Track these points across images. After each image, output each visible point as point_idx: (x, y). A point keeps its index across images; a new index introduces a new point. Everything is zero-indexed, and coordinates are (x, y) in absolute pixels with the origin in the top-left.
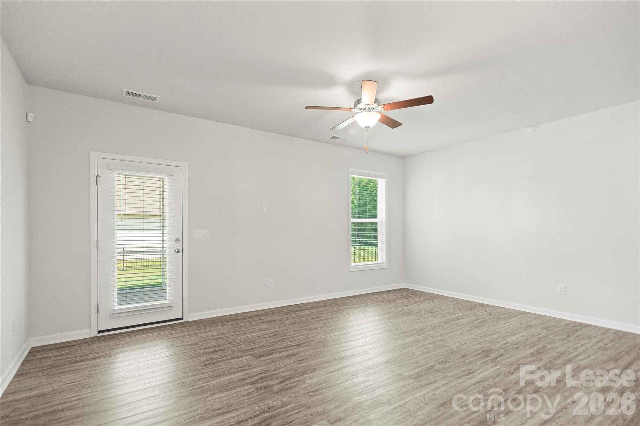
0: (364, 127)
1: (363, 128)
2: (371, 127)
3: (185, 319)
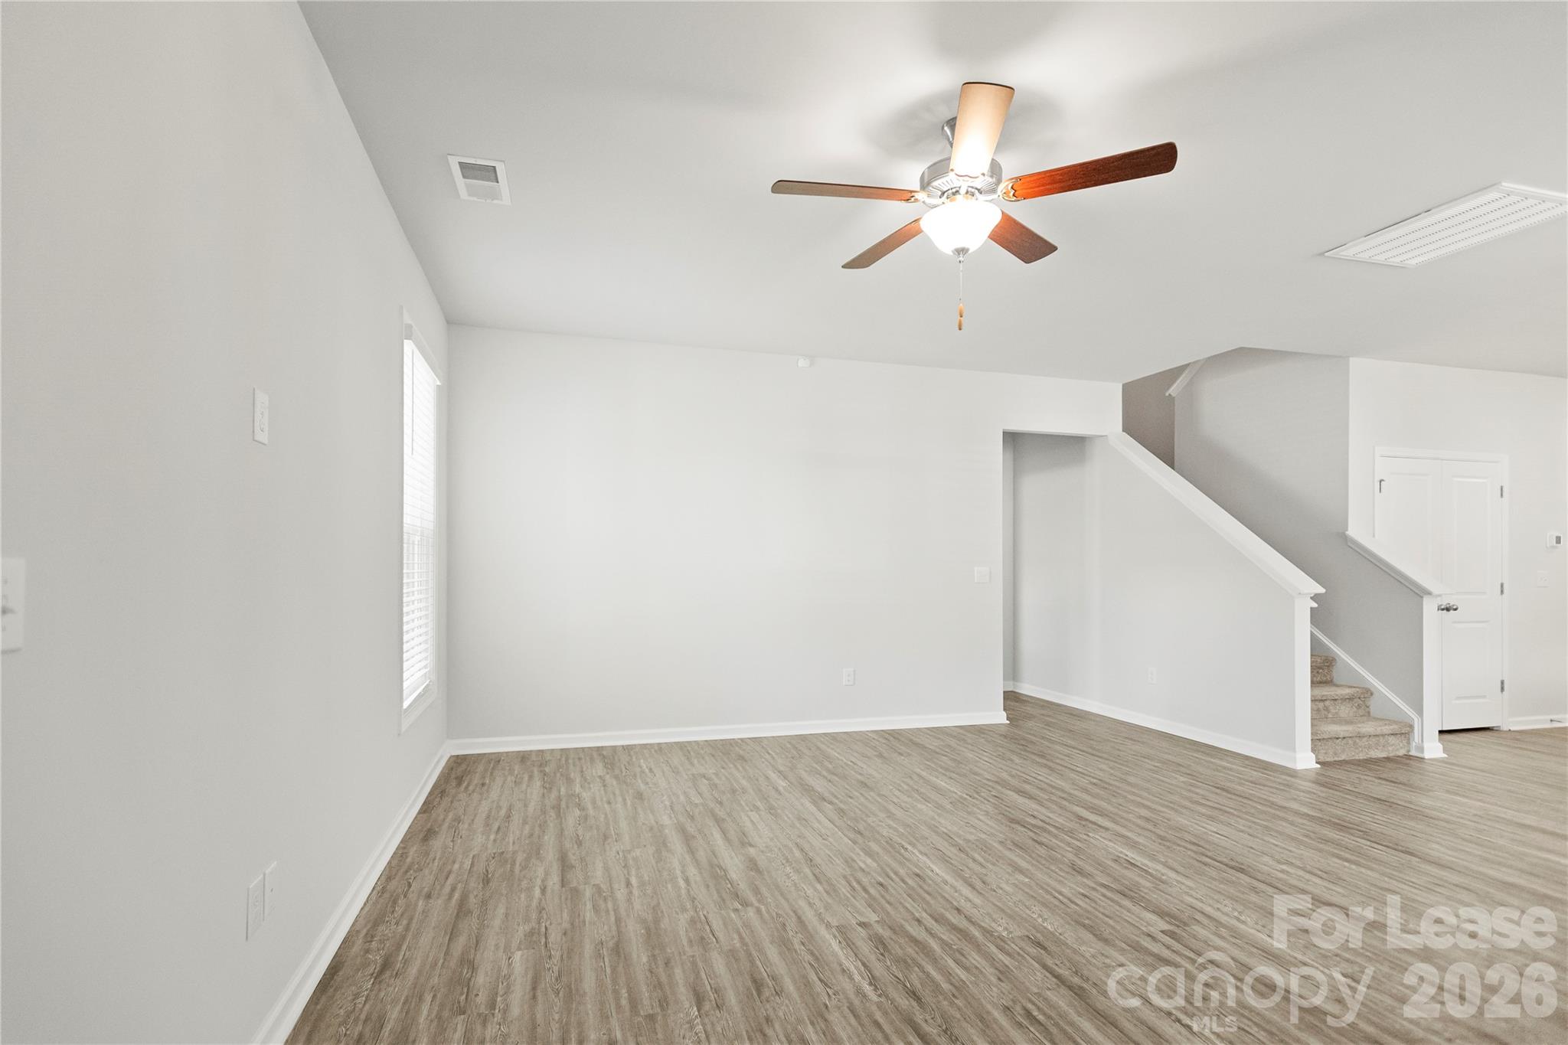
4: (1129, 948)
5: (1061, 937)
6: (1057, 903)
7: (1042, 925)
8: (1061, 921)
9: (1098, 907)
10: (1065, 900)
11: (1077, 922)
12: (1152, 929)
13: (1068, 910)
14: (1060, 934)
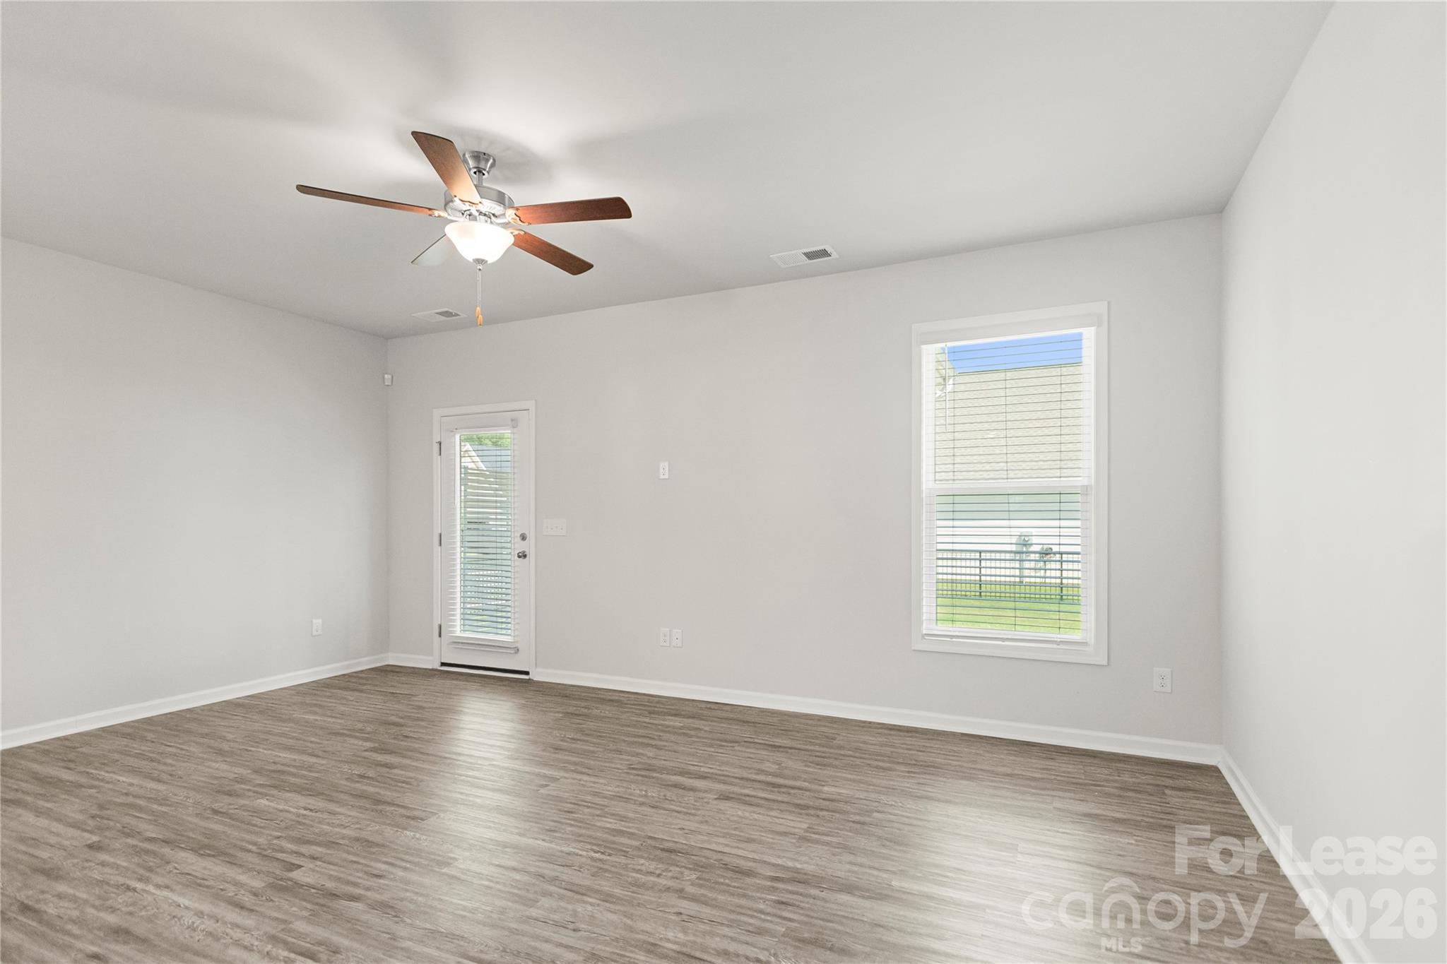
0: (472, 261)
1: (470, 262)
2: (489, 262)
3: (531, 676)
4: (338, 841)
5: (396, 829)
6: (406, 857)
7: (415, 832)
8: (399, 842)
9: (364, 868)
10: (399, 863)
11: (383, 846)
12: (311, 866)
13: (393, 854)
14: (397, 831)
